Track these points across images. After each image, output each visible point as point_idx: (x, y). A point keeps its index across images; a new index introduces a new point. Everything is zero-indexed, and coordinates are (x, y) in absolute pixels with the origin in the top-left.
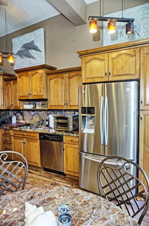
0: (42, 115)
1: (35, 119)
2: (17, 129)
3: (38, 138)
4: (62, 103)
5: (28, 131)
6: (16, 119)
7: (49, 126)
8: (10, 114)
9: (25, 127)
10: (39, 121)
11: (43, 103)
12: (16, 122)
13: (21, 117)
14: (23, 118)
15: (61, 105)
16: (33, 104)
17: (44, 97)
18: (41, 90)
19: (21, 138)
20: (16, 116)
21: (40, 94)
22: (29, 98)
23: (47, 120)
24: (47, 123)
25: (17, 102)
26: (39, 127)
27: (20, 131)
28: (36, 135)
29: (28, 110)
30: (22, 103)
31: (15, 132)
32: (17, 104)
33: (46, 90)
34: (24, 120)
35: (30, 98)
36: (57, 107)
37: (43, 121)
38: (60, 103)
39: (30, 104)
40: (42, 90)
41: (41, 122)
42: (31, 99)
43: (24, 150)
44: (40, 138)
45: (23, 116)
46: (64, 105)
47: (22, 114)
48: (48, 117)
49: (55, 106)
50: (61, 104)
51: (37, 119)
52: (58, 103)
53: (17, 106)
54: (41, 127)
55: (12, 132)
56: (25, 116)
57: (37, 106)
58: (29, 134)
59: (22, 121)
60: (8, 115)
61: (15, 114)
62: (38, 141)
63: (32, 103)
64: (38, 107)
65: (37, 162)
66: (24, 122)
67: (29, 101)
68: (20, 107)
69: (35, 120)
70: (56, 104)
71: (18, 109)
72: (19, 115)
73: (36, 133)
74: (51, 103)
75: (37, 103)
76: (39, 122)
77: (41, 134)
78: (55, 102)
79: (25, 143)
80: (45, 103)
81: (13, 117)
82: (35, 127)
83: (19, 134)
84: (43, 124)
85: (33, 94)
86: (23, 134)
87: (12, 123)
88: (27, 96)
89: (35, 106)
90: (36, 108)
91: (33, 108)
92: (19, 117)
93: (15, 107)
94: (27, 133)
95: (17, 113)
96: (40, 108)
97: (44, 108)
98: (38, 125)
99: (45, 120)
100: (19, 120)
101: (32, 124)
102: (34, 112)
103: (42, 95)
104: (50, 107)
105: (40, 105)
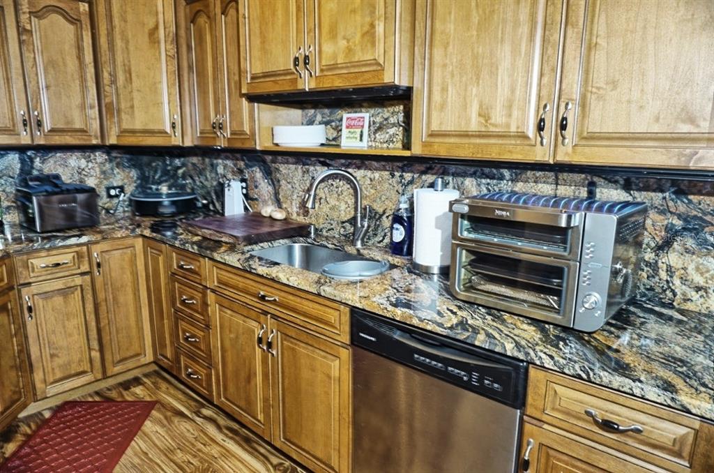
0: (374, 187)
1: (333, 202)
2: (233, 259)
3: (346, 339)
4: (515, 113)
5: (285, 281)
6: (246, 196)
7: (410, 252)
8: (220, 170)
9: (281, 241)
10: (355, 218)
11: (378, 119)
12: (242, 211)
13: (265, 188)
14: (276, 194)
15: (513, 129)
16: (327, 123)
17: (396, 76)
18: (372, 26)
19: (253, 314)
20: (243, 180)
21: (368, 57)
22: (300, 87)
23: (397, 219)
24: (399, 235)
25: (241, 109)
26: (351, 250)
27: (248, 271)
28: (332, 316)
29: (302, 157)
30: (265, 113)
31: (226, 276)
32: (242, 124)
33: (407, 26)
34: (279, 203)
35: (307, 84)
36: (478, 141)
37: (375, 216)
38: (498, 117)
39: (311, 123)
40: (380, 29)
41: (366, 224)
42: (312, 93)
43: (265, 375)
44: (356, 342)
45: (275, 183)
46: (531, 131)
47: (268, 173)
48: (404, 198)
49: (465, 135)
50: (508, 125)
51: (343, 206)
52: (485, 115)
53: (243, 133)
54: (365, 252)
55: (210, 274)
56: (283, 182)
57: (345, 132)
58: (292, 300)
59: (268, 210)
60: (213, 175)
61: (241, 171)
62: (346, 354)
63: (319, 118)
64: (350, 143)
65: (335, 463)
66: (279, 215)
67: (303, 108)
68: (253, 134)
69: (333, 208)
70: (474, 125)
71: (247, 145)
72: (259, 175)
73: (335, 305)
74: (435, 114)
75: (345, 116)
76: (353, 221)
77: (360, 319)
78: (465, 107)
79: (270, 345)
80: (392, 120)
81: (229, 185)
82: (330, 246)
83: (241, 285)
84: (376, 235)
85: (324, 56)
86: (262, 293)
87: (226, 214)
88: (287, 73)
89: (335, 134)
90: (342, 145)
91: (322, 145)
92: (256, 187)
93: (231, 134)
94: (283, 294)
95: (247, 166)
96: (361, 144)
97: (385, 145)
98: (345, 236)
99: (384, 213)
100: (256, 199)
101: (316, 230)
102: (328, 165)
103: (379, 64)
104: (425, 144)
105: (363, 126)
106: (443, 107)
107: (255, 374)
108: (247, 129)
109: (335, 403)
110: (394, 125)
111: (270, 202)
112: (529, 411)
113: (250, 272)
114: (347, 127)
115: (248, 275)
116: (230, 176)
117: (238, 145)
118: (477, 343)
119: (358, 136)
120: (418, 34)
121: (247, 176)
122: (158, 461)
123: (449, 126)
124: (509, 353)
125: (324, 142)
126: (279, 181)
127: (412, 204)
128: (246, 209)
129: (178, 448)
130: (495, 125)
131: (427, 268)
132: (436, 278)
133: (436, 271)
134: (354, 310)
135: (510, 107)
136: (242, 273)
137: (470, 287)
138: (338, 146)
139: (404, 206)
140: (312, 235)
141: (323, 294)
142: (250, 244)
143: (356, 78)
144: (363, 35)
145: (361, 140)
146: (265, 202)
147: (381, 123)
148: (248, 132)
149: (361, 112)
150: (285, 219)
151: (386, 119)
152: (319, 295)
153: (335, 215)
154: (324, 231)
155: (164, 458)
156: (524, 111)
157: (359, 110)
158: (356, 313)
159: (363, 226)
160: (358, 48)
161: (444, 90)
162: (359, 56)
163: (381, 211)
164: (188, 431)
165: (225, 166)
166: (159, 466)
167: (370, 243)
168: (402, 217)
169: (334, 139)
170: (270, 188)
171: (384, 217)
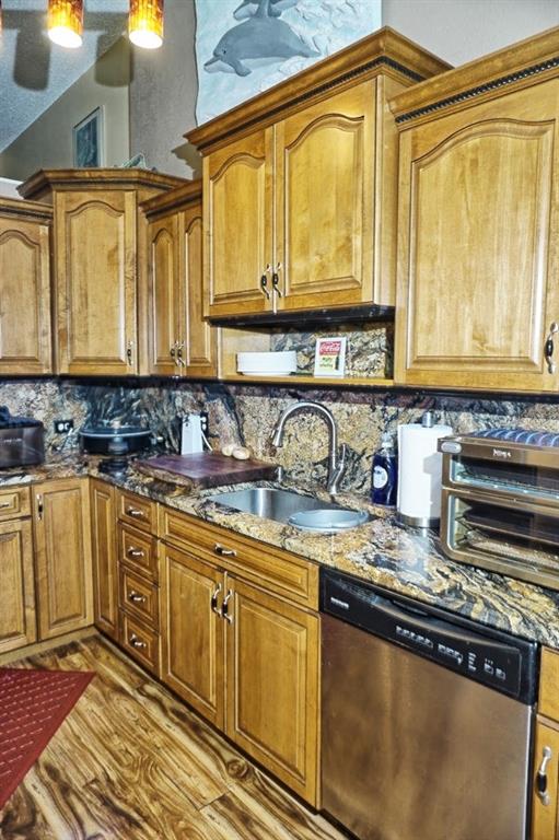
0: (351, 422)
1: (304, 440)
2: (188, 505)
3: (314, 604)
4: (517, 335)
5: (245, 532)
6: (206, 433)
7: (394, 501)
8: (179, 402)
9: (243, 485)
10: (329, 459)
11: (357, 344)
12: (201, 450)
13: (227, 424)
14: (240, 430)
15: (515, 353)
16: (298, 349)
17: (376, 294)
18: (349, 239)
19: (207, 571)
20: (202, 415)
21: (344, 274)
22: (267, 308)
23: (379, 461)
24: (381, 479)
25: (202, 335)
26: (323, 496)
27: (202, 519)
28: (298, 575)
29: (269, 388)
30: (229, 338)
31: (179, 524)
32: (203, 351)
33: (388, 238)
34: (242, 440)
35: (275, 305)
36: (473, 368)
37: (352, 457)
38: (496, 340)
39: (280, 349)
40: (357, 242)
41: (342, 466)
42: (281, 315)
43: (219, 646)
44: (325, 608)
45: (239, 418)
46: (536, 355)
47: (232, 407)
48: (386, 436)
49: (458, 361)
50: (508, 350)
51: (316, 445)
52: (480, 338)
53: (203, 360)
54: (340, 500)
55: (162, 523)
56: (248, 417)
57: (318, 359)
58: (253, 555)
59: (230, 448)
60: (171, 408)
61: (201, 404)
62: (314, 623)
63: (289, 343)
64: (324, 372)
66: (242, 455)
67: (272, 333)
68: (215, 362)
69: (304, 447)
70: (468, 348)
71: (209, 375)
72: (220, 407)
73: (302, 562)
74: (421, 337)
75: (319, 340)
76: (327, 462)
77: (331, 581)
78: (456, 328)
79: (225, 609)
80: (373, 345)
81: (187, 420)
82: (300, 492)
83: (195, 535)
84: (353, 479)
85: (294, 273)
86: (219, 545)
87: (183, 453)
88: (254, 293)
89: (307, 362)
90: (315, 373)
91: (293, 374)
92: (218, 422)
93: (191, 362)
94: (241, 547)
95: (208, 398)
96: (336, 373)
97: (365, 374)
98: (318, 480)
99: (364, 453)
100: (217, 436)
101: (284, 472)
102: (299, 398)
103: (356, 282)
104: (410, 373)
105: (339, 352)
106: (430, 329)
107: (208, 644)
108: (208, 355)
109: (300, 685)
110: (375, 350)
111: (232, 440)
112: (544, 707)
113: (206, 520)
114: (321, 354)
115: (202, 523)
116: (188, 409)
117: (198, 374)
118: (473, 615)
119: (334, 363)
120: (400, 247)
121: (208, 410)
122: (91, 747)
123: (438, 351)
124: (514, 630)
125: (294, 370)
126: (243, 415)
127: (396, 443)
128: (205, 447)
129: (116, 733)
130: (493, 350)
131: (414, 520)
132: (425, 532)
133: (425, 524)
134: (324, 570)
135: (510, 328)
136: (197, 521)
137: (466, 545)
138: (311, 375)
139: (387, 445)
140: (280, 479)
141: (288, 548)
142: (208, 488)
143: (330, 298)
144: (338, 251)
145: (337, 368)
146: (227, 440)
147: (360, 348)
148: (209, 360)
149: (337, 336)
150: (249, 459)
151: (366, 344)
152: (283, 549)
153: (306, 455)
154: (293, 474)
155: (98, 744)
156: (526, 331)
157: (335, 334)
158: (327, 572)
159: (339, 469)
160: (332, 264)
161: (432, 309)
162: (333, 273)
163: (359, 451)
164: (128, 711)
165: (184, 399)
166: (92, 754)
167: (347, 488)
168: (385, 459)
169: (307, 367)
170: (233, 423)
171: (364, 459)
